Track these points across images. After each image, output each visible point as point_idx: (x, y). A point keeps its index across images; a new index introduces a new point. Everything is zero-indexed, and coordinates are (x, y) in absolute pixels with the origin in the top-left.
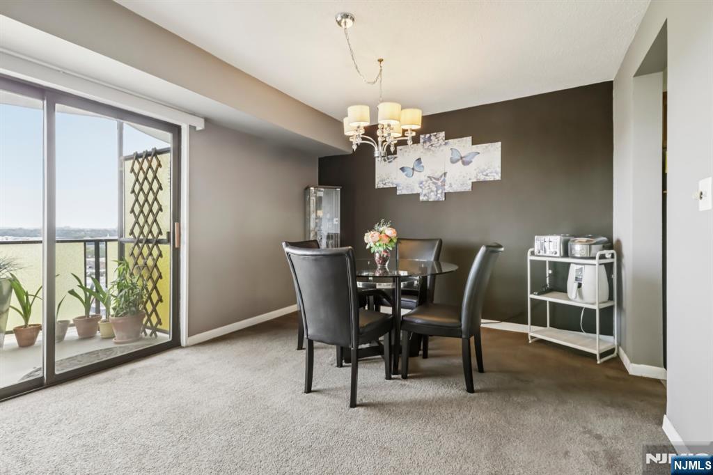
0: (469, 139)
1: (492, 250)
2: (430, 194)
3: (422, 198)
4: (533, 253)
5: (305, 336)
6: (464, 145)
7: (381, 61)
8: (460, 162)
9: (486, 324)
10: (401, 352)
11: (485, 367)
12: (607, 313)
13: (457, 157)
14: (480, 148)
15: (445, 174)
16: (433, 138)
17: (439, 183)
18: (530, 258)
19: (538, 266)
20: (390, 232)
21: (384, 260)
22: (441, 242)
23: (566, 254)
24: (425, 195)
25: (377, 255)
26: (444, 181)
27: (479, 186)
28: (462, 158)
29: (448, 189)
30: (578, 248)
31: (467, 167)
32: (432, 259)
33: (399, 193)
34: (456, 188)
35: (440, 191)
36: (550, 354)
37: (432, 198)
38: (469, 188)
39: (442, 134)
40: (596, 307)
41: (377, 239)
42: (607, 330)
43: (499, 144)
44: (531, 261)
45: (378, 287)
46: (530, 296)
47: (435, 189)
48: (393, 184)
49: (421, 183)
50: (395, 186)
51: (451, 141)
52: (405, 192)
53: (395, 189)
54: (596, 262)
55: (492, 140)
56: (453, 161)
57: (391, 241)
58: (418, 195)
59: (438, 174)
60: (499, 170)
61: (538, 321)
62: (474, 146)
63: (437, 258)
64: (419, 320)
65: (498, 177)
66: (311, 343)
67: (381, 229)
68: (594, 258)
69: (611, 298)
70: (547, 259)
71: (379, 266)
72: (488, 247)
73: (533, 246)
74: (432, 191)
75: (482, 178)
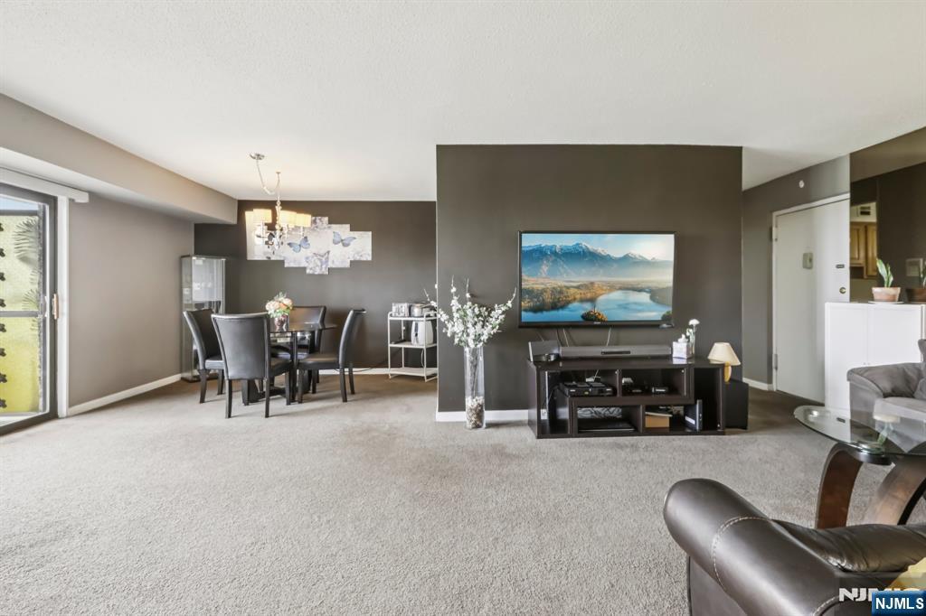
0: (348, 226)
1: (358, 313)
2: (315, 268)
3: (308, 271)
4: (391, 315)
5: (226, 378)
6: (344, 230)
7: (278, 173)
8: (341, 244)
9: (356, 371)
10: (297, 391)
11: (356, 390)
12: (432, 351)
13: (338, 239)
14: (356, 234)
15: (328, 252)
16: (318, 221)
17: (324, 259)
18: (389, 318)
19: (396, 325)
20: (288, 302)
21: (282, 323)
22: (325, 308)
23: (410, 315)
24: (311, 269)
25: (276, 320)
26: (328, 258)
27: (355, 264)
28: (342, 240)
29: (331, 265)
30: (416, 311)
31: (346, 248)
32: (318, 322)
33: (286, 265)
34: (338, 264)
35: (324, 266)
36: (399, 381)
37: (318, 271)
38: (348, 265)
39: (326, 219)
40: (424, 347)
41: (276, 308)
42: (432, 364)
43: (370, 233)
44: (391, 321)
45: (279, 341)
46: (390, 345)
47: (319, 264)
48: (280, 256)
49: (307, 258)
50: (282, 259)
51: (334, 226)
52: (292, 265)
53: (283, 262)
54: (424, 319)
55: (364, 229)
56: (335, 243)
57: (288, 308)
58: (305, 268)
59: (322, 252)
60: (370, 253)
61: (396, 364)
62: (352, 233)
63: (322, 321)
64: (311, 361)
65: (370, 258)
66: (230, 381)
67: (280, 299)
68: (422, 317)
69: (435, 341)
70: (402, 319)
71: (278, 328)
72: (354, 311)
73: (391, 310)
74: (317, 266)
75: (358, 258)
